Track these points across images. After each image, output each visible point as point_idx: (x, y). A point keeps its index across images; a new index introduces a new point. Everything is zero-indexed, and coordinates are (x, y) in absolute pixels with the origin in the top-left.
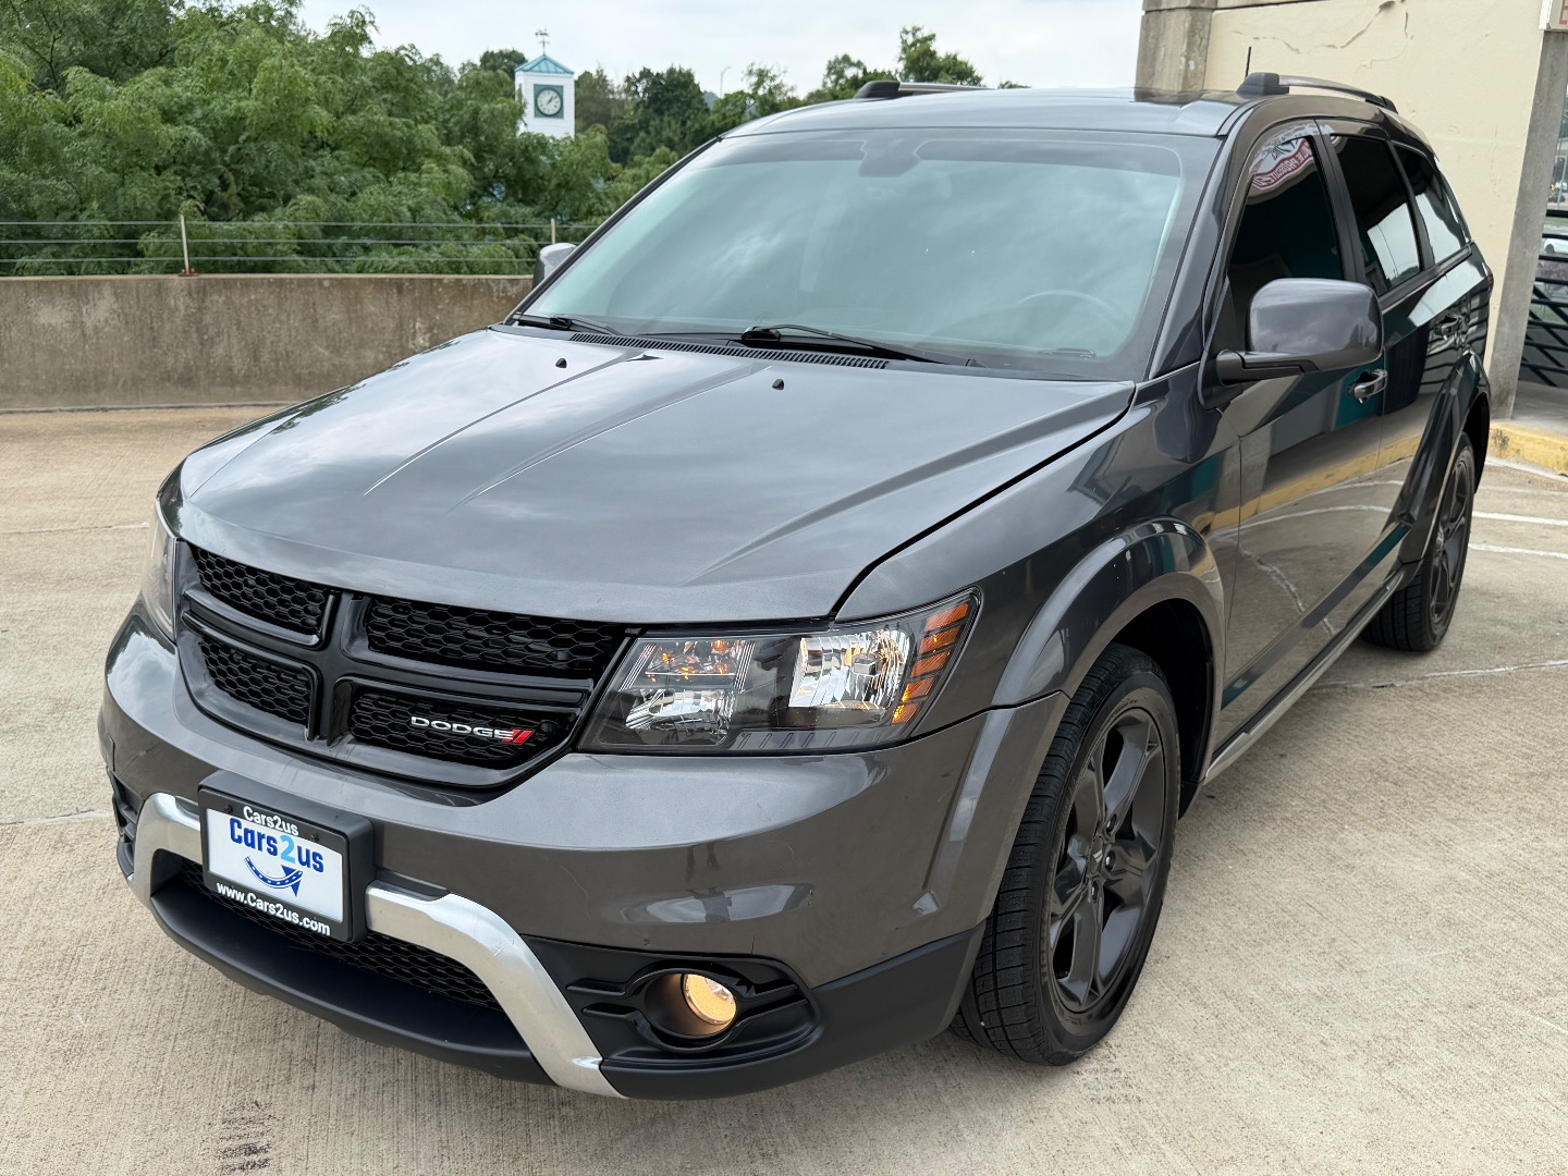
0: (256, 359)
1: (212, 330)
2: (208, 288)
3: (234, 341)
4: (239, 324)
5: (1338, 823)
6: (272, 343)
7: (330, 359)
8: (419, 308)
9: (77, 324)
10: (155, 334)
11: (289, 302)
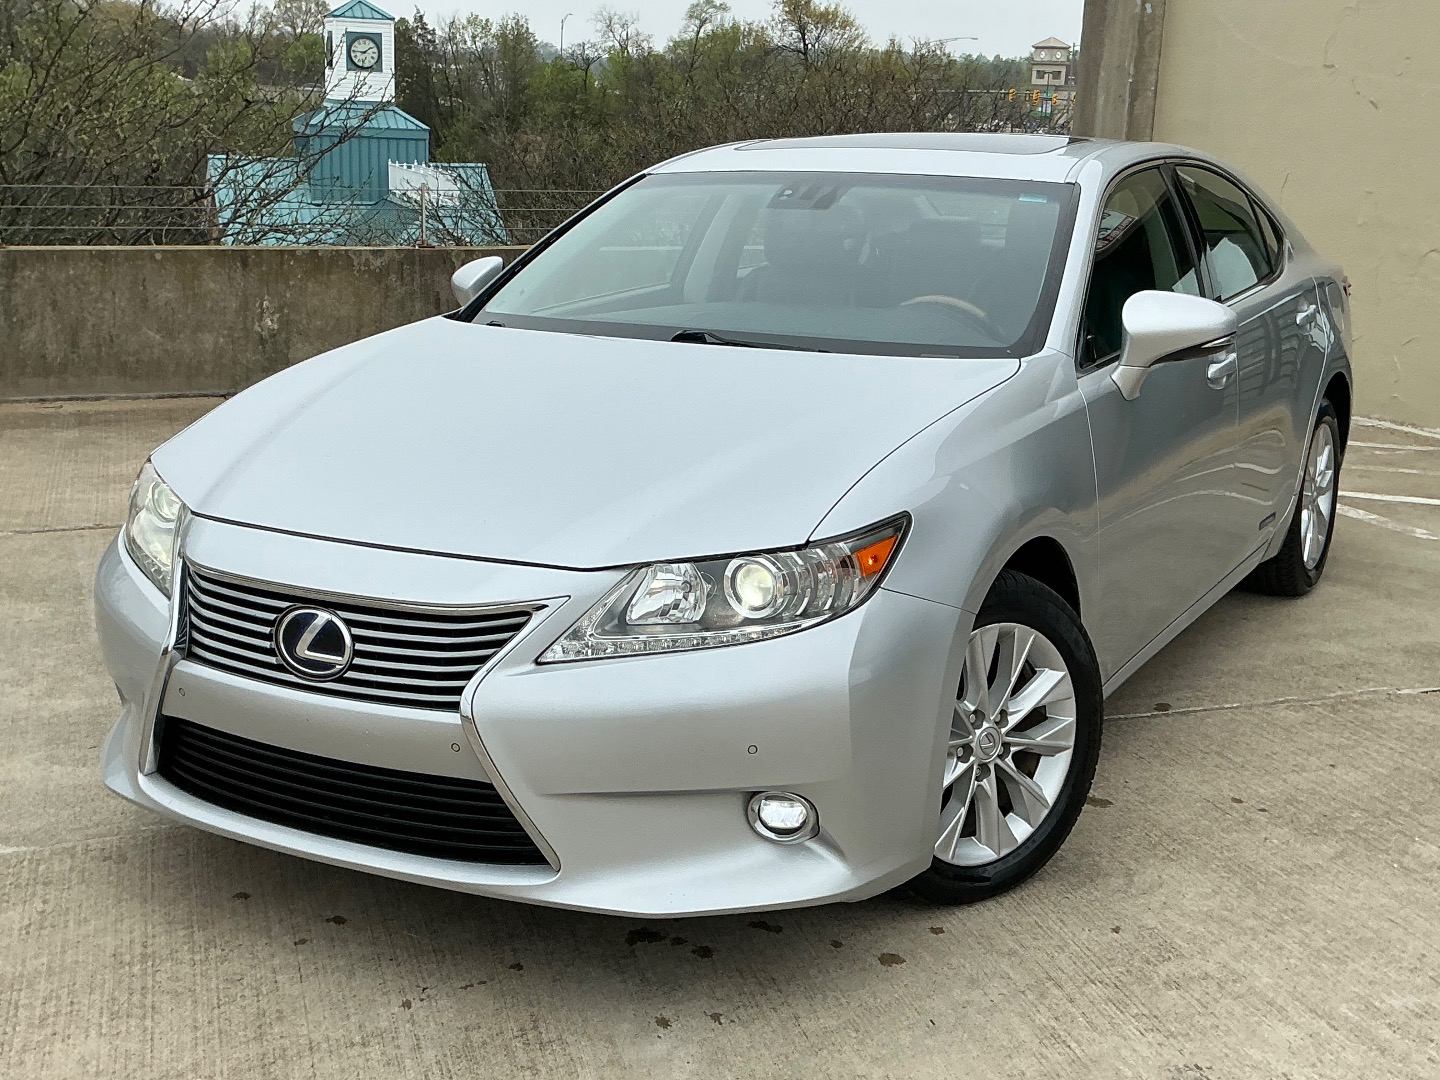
0: (74, 345)
1: (23, 311)
2: (19, 264)
3: (48, 323)
4: (54, 304)
5: (1406, 836)
6: (93, 326)
7: (161, 344)
8: (267, 286)
11: (114, 277)
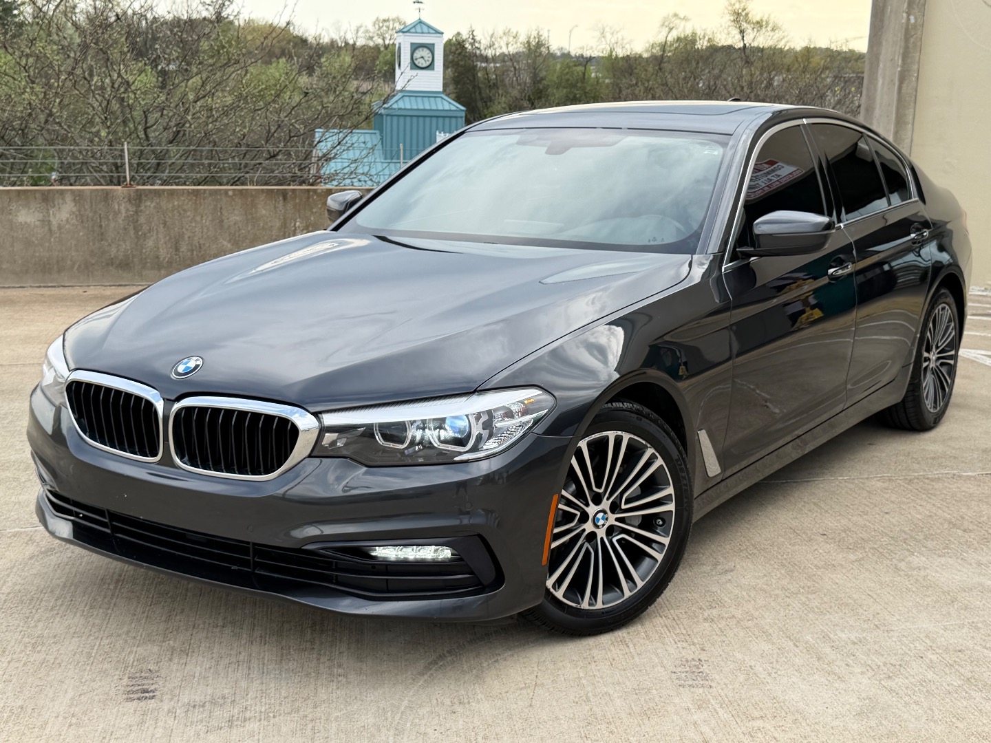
0: (177, 250)
1: (145, 228)
2: (144, 198)
3: (161, 236)
4: (165, 223)
6: (189, 237)
8: (299, 211)
9: (46, 222)
10: (103, 230)
11: (202, 207)
